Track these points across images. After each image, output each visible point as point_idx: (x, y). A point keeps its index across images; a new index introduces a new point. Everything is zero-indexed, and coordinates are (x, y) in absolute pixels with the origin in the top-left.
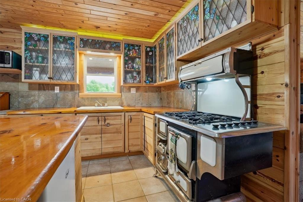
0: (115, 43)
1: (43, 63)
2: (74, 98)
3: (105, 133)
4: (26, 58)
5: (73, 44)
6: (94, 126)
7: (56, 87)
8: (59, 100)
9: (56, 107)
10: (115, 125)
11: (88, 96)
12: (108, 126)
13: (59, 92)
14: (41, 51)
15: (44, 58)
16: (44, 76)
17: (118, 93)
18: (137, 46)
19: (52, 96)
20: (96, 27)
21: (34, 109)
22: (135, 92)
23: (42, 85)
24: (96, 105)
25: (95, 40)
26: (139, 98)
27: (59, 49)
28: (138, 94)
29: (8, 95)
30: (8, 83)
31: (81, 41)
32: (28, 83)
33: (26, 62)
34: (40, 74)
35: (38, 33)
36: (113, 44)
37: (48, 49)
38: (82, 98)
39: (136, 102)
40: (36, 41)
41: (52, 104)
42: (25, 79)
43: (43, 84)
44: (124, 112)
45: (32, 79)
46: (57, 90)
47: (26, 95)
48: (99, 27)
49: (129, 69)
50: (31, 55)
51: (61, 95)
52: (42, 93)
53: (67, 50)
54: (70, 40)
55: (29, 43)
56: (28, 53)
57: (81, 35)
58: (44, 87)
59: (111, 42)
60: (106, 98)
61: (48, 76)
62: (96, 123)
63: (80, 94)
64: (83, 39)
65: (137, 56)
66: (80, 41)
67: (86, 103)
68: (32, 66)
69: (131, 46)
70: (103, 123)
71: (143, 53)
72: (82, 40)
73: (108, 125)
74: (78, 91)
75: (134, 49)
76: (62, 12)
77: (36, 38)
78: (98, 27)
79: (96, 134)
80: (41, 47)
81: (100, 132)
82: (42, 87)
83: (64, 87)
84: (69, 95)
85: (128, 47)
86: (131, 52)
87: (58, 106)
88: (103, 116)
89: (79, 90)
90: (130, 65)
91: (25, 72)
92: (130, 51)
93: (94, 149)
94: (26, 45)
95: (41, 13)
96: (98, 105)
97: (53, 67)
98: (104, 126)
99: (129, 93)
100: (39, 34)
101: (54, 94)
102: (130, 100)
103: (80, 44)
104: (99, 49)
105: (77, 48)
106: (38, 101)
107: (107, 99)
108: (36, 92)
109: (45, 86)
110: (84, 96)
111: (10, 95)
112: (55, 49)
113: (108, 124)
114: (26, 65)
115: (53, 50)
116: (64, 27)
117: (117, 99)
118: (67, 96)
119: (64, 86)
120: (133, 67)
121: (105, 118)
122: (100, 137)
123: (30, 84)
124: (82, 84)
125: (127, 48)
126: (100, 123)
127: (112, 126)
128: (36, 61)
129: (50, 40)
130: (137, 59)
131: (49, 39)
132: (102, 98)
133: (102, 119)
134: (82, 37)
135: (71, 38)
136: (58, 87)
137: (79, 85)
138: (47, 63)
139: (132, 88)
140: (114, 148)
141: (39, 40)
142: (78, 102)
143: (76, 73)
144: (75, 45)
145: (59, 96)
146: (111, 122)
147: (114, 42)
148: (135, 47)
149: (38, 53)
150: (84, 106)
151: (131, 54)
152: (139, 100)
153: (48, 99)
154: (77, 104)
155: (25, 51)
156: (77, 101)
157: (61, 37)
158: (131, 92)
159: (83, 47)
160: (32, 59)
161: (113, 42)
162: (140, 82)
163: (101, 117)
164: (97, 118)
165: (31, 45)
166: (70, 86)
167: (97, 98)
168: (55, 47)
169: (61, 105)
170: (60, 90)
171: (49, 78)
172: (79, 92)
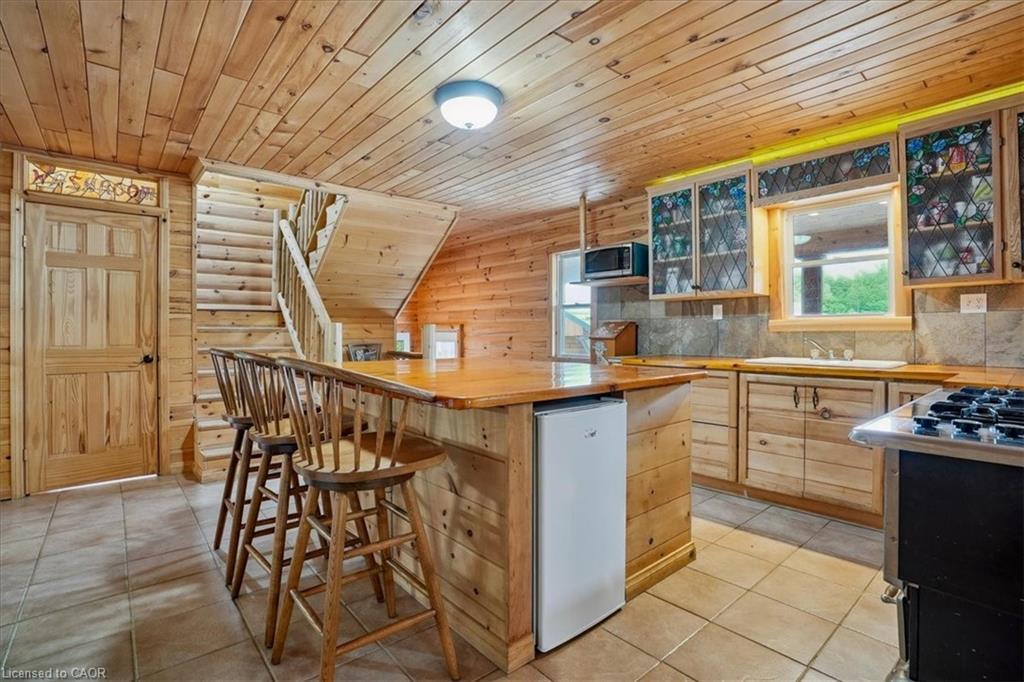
0: (869, 150)
1: (683, 254)
2: (757, 331)
3: (815, 437)
4: (655, 251)
5: (741, 193)
6: (783, 410)
7: (715, 307)
8: (721, 338)
9: (716, 355)
10: (849, 417)
11: (796, 326)
12: (825, 418)
13: (721, 318)
14: (678, 230)
15: (685, 243)
16: (685, 283)
17: (898, 314)
18: (969, 128)
19: (707, 328)
20: (790, 132)
21: (673, 356)
22: (984, 310)
23: (687, 304)
24: (815, 353)
25: (801, 164)
26: (1008, 333)
27: (711, 216)
28: (1001, 316)
29: (634, 327)
30: (635, 304)
31: (762, 181)
32: (663, 303)
33: (655, 258)
34: (679, 279)
35: (671, 192)
36: (862, 157)
37: (691, 223)
38: (779, 333)
39: (990, 347)
40: (670, 211)
41: (709, 349)
42: (654, 293)
43: (690, 301)
44: (883, 379)
45: (664, 292)
46: (718, 313)
47: (661, 326)
48: (798, 130)
49: (932, 228)
50: (663, 243)
51: (726, 326)
52: (689, 321)
53: (729, 213)
54: (733, 185)
55: (659, 219)
56: (657, 241)
57: (762, 164)
58: (692, 309)
59: (851, 153)
60: (855, 332)
61: (693, 282)
62: (789, 403)
63: (770, 321)
64: (767, 172)
65: (971, 168)
66: (759, 181)
67: (790, 348)
68: (666, 265)
69: (939, 138)
70: (810, 407)
71: (1005, 148)
72: (763, 176)
73: (827, 415)
74: (766, 315)
75: (957, 145)
76: (693, 140)
77: (670, 204)
78: (794, 132)
79: (790, 434)
80: (678, 219)
81: (801, 431)
82: (689, 308)
83: (732, 306)
84: (747, 324)
85: (923, 148)
86: (940, 160)
87: (721, 354)
88: (811, 387)
89: (769, 310)
90: (936, 211)
91: (654, 280)
92: (937, 158)
93: (780, 475)
94: (655, 224)
95: (664, 156)
96: (820, 355)
97: (702, 259)
98: (813, 416)
99: (950, 314)
100: (675, 194)
101: (713, 323)
102: (958, 341)
103: (760, 189)
104: (813, 187)
105: (751, 200)
106: (680, 340)
107: (857, 335)
108: (678, 321)
109: (694, 306)
110: (783, 326)
111: (637, 326)
112: (705, 217)
113: (826, 410)
114: (654, 264)
115: (701, 221)
116: (719, 160)
117: (897, 336)
118: (741, 326)
119: (733, 303)
120: (952, 216)
121: (815, 392)
122: (801, 445)
123: (668, 303)
124: (777, 294)
125: (921, 154)
126: (801, 406)
127: (841, 419)
128: (670, 254)
129: (695, 199)
130: (975, 181)
131: (692, 199)
132: (839, 332)
133: (808, 395)
134: (763, 170)
135: (739, 180)
136: (721, 306)
137: (769, 297)
138: (690, 253)
139: (967, 293)
140: (846, 490)
141: (675, 206)
142: (768, 344)
143: (752, 267)
144: (748, 195)
145: (722, 327)
146: (837, 407)
147: (865, 149)
148: (958, 137)
149: (675, 235)
150: (785, 355)
151: (941, 168)
152: (1009, 340)
153: (699, 334)
154: (764, 349)
155: (654, 237)
156: (764, 343)
157: (715, 185)
158: (962, 311)
159: (768, 195)
160: (664, 250)
161: (860, 150)
162: (991, 270)
163: (803, 389)
164: (794, 388)
165: (662, 222)
166: (746, 303)
167: (822, 332)
168: (706, 213)
169: (726, 350)
170: (725, 312)
171: (693, 287)
172: (769, 318)
